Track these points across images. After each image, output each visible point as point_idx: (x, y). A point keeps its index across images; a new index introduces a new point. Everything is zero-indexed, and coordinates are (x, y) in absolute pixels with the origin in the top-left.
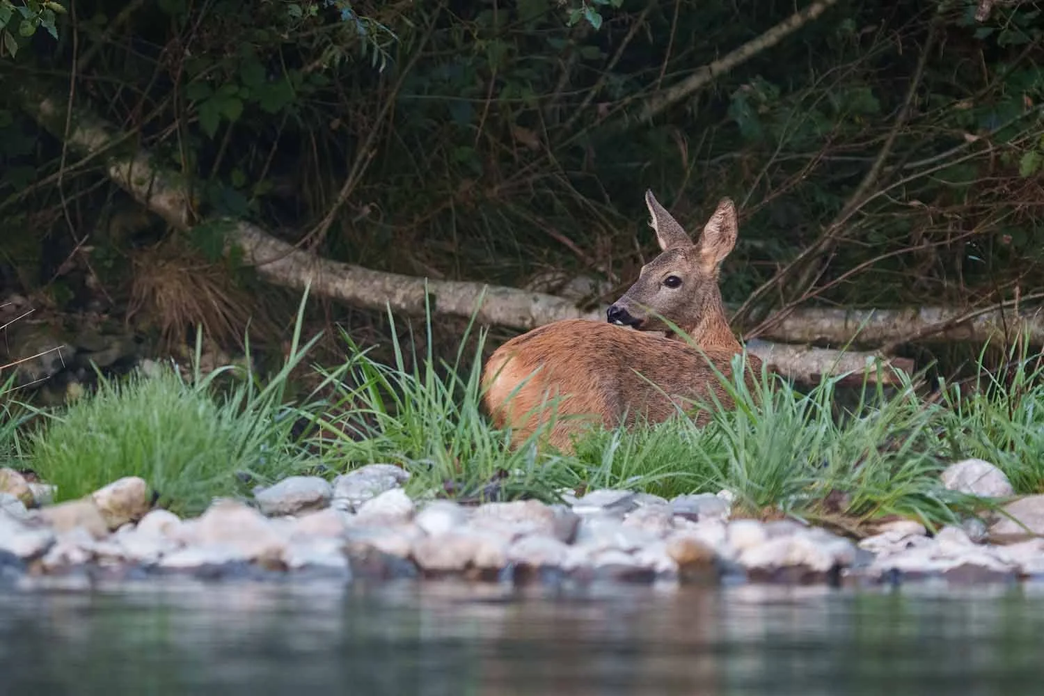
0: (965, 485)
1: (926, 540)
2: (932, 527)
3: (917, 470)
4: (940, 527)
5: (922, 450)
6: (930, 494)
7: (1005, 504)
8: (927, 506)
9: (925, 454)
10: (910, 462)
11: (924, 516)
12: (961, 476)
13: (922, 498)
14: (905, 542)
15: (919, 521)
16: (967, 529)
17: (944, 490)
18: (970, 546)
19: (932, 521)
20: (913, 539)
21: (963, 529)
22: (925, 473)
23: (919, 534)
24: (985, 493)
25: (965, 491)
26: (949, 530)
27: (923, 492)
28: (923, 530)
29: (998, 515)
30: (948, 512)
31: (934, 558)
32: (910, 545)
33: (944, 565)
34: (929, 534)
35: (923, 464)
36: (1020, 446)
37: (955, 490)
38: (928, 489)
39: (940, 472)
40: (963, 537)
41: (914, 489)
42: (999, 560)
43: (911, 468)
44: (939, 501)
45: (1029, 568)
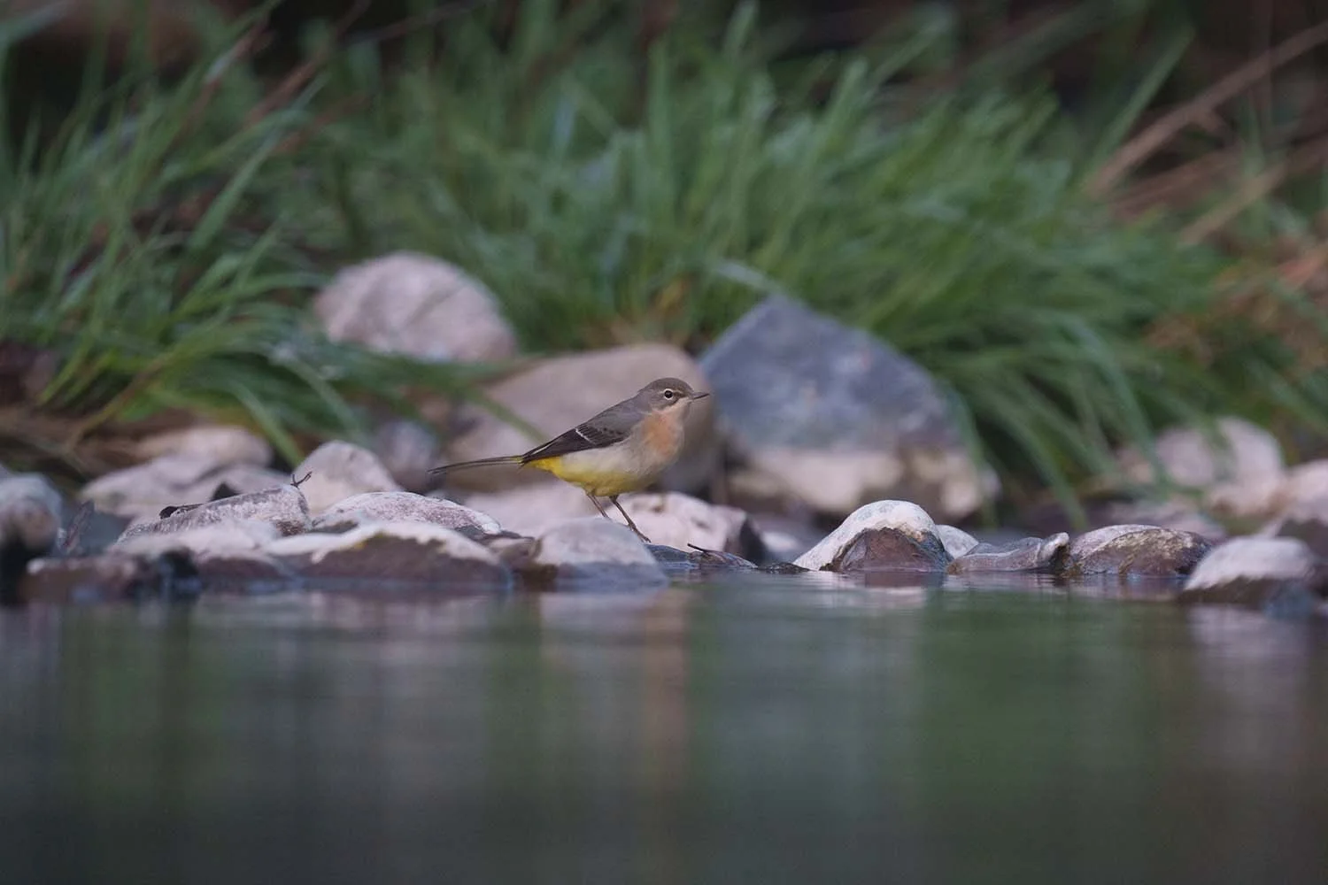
0: (381, 328)
1: (269, 480)
2: (287, 445)
3: (243, 287)
4: (310, 445)
5: (260, 229)
6: (283, 354)
7: (495, 377)
8: (273, 386)
9: (268, 242)
10: (226, 264)
11: (266, 415)
12: (372, 304)
13: (259, 363)
14: (211, 487)
15: (251, 425)
16: (383, 453)
17: (322, 340)
18: (396, 495)
19: (289, 429)
20: (234, 478)
21: (373, 450)
22: (271, 295)
23: (250, 461)
24: (437, 350)
25: (381, 345)
26: (334, 450)
27: (264, 346)
28: (261, 452)
29: (470, 411)
30: (335, 404)
31: (288, 530)
32: (224, 493)
33: (318, 545)
34: (281, 465)
35: (263, 268)
36: (540, 219)
37: (354, 343)
38: (277, 340)
39: (310, 292)
40: (375, 474)
41: (237, 339)
42: (472, 532)
43: (227, 281)
44: (306, 372)
45: (554, 553)
